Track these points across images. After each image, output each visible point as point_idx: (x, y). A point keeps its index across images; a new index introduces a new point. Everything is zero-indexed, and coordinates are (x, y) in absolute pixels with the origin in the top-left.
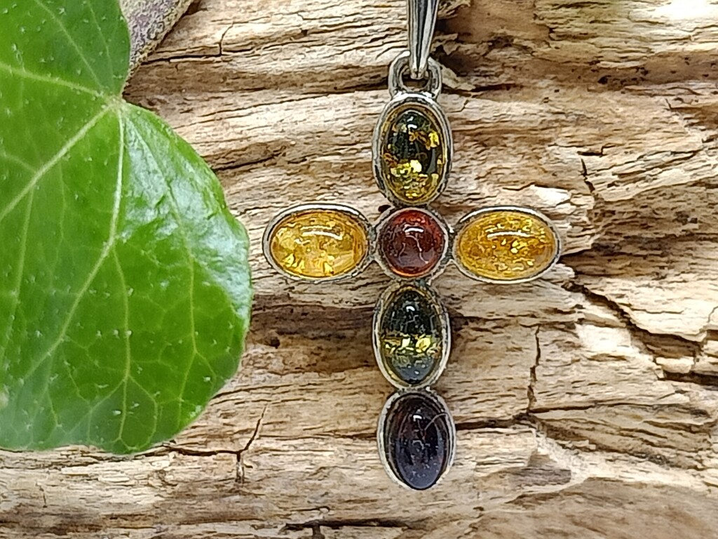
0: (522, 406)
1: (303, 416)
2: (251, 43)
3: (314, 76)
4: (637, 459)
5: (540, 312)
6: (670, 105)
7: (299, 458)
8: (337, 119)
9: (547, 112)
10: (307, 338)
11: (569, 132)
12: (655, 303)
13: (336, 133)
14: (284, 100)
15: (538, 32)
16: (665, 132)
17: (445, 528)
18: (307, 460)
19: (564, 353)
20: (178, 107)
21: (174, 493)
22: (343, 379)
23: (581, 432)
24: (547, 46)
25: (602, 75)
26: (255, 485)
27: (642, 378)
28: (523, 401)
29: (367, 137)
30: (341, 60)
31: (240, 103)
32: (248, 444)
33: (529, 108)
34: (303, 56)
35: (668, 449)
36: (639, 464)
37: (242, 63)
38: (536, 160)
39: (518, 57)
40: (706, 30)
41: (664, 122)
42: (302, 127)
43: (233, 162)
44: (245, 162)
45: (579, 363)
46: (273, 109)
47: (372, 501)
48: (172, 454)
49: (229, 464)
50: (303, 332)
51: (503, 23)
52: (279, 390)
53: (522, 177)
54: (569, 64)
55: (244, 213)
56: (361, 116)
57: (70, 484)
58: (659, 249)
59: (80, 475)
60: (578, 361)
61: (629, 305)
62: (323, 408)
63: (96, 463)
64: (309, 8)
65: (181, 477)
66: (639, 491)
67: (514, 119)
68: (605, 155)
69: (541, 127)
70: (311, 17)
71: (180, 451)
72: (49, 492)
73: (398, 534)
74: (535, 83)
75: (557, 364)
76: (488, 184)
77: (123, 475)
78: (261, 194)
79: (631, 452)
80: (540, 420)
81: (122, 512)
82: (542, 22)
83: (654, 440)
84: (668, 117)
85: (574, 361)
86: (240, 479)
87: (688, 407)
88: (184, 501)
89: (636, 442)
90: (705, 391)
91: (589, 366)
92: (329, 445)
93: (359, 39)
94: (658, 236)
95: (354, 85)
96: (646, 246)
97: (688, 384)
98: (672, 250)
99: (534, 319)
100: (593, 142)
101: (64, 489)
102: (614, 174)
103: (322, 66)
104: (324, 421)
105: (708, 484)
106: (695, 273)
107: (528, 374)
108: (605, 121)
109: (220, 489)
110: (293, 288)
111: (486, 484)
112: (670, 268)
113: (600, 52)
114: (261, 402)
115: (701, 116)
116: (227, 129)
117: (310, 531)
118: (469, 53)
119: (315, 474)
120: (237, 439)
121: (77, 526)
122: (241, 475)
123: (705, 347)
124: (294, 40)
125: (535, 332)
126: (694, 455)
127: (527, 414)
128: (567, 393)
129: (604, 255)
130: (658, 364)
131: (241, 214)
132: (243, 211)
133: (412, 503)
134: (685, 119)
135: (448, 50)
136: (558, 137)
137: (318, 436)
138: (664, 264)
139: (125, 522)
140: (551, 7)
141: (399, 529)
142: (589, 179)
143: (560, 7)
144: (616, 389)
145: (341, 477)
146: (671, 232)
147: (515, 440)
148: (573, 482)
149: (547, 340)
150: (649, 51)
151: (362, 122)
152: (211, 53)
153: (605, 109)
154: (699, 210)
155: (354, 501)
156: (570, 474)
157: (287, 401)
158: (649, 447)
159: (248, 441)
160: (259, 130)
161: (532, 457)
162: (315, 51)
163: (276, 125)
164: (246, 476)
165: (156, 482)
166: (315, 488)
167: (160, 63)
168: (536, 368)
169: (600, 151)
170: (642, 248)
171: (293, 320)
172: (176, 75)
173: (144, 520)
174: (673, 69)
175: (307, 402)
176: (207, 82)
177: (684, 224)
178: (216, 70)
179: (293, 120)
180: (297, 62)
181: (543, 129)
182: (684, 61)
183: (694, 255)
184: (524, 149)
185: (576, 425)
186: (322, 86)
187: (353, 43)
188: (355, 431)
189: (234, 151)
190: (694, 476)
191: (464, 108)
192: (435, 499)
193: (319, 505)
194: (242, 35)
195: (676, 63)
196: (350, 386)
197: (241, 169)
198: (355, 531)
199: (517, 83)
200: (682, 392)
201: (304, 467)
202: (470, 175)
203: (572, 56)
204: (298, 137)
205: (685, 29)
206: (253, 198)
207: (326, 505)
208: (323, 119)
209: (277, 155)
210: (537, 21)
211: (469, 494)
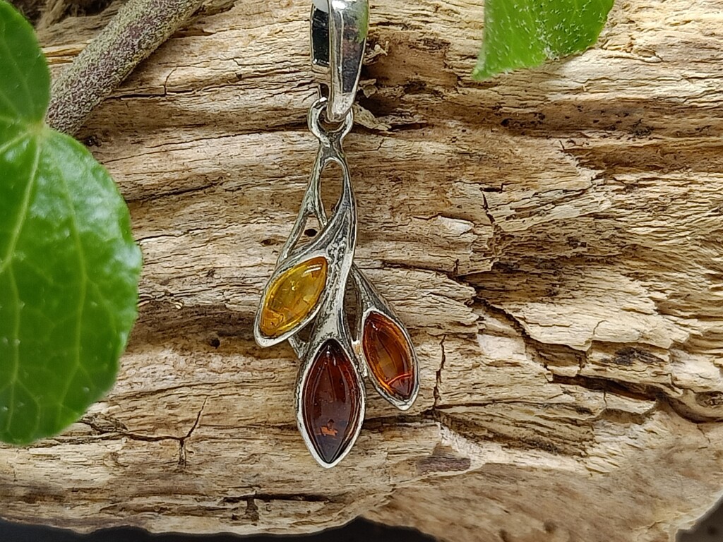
0: (429, 404)
1: (238, 408)
2: (191, 86)
3: (248, 116)
4: (529, 446)
5: (445, 324)
6: (563, 147)
7: (233, 445)
8: (267, 155)
9: (455, 152)
10: (244, 339)
11: (473, 171)
12: (547, 318)
13: (266, 166)
14: (222, 135)
15: (448, 79)
16: (558, 171)
17: (362, 501)
18: (240, 447)
19: (466, 360)
20: (129, 139)
21: (126, 472)
22: (273, 378)
23: (481, 422)
24: (455, 92)
25: (504, 118)
26: (196, 467)
27: (534, 382)
28: (429, 400)
29: (294, 170)
30: (271, 102)
31: (183, 137)
32: (190, 432)
33: (438, 148)
34: (238, 98)
35: (555, 439)
36: (530, 451)
37: (184, 103)
38: (444, 194)
39: (430, 99)
40: (597, 82)
41: (557, 163)
42: (236, 161)
43: (177, 189)
44: (187, 189)
45: (479, 368)
46: (212, 143)
47: (297, 481)
48: (124, 439)
49: (174, 449)
50: (240, 334)
51: (415, 69)
52: (217, 386)
53: (430, 208)
54: (475, 108)
55: (187, 233)
56: (288, 153)
57: (36, 462)
58: (553, 269)
59: (45, 455)
60: (479, 366)
61: (524, 319)
62: (255, 402)
63: (59, 445)
64: (243, 55)
65: (131, 460)
66: (531, 473)
67: (424, 158)
68: (504, 191)
69: (448, 166)
70: (245, 63)
71: (132, 437)
72: (18, 470)
73: (321, 507)
74: (445, 123)
75: (460, 369)
76: (401, 213)
77: (82, 456)
78: (201, 217)
79: (524, 440)
80: (446, 414)
81: (81, 486)
82: (451, 71)
83: (545, 431)
84: (562, 159)
85: (474, 367)
86: (182, 462)
87: (574, 405)
88: (134, 479)
89: (528, 431)
90: (589, 392)
91: (488, 371)
92: (261, 434)
93: (287, 84)
94: (551, 257)
95: (283, 124)
96: (541, 265)
97: (574, 386)
98: (564, 269)
99: (440, 330)
100: (495, 179)
101: (31, 467)
102: (511, 209)
103: (254, 107)
104: (257, 413)
105: (590, 470)
106: (583, 290)
107: (435, 377)
108: (505, 161)
109: (166, 469)
110: (229, 300)
111: (396, 470)
112: (561, 286)
113: (502, 99)
114: (202, 397)
115: (591, 155)
116: (171, 160)
117: (245, 503)
118: (386, 95)
119: (248, 459)
120: (181, 427)
121: (44, 496)
122: (184, 458)
123: (590, 356)
124: (230, 83)
125: (440, 341)
126: (578, 444)
127: (433, 409)
128: (468, 393)
129: (504, 273)
130: (548, 370)
131: (185, 233)
132: (185, 231)
133: (332, 484)
134: (577, 159)
135: (367, 94)
136: (463, 175)
137: (250, 427)
138: (557, 282)
139: (84, 494)
140: (459, 58)
141: (322, 503)
142: (489, 213)
143: (467, 58)
144: (512, 390)
145: (270, 462)
146: (562, 254)
147: (422, 432)
148: (472, 469)
149: (451, 348)
150: (546, 99)
151: (289, 158)
152: (157, 93)
153: (505, 150)
154: (588, 236)
155: (282, 481)
156: (470, 462)
157: (224, 395)
158: (540, 436)
159: (190, 429)
160: (199, 163)
161: (436, 447)
162: (248, 94)
163: (213, 159)
164: (187, 460)
165: (110, 463)
166: (247, 470)
167: (112, 101)
168: (442, 372)
169: (500, 187)
170: (537, 267)
171: (231, 324)
172: (127, 111)
173: (101, 493)
174: (568, 115)
175: (241, 396)
176: (154, 118)
177: (575, 248)
178: (162, 108)
179: (230, 154)
180: (232, 103)
181: (449, 168)
182: (577, 108)
183: (583, 274)
184: (433, 184)
185: (476, 417)
186: (255, 124)
187: (282, 87)
188: (283, 422)
189: (177, 180)
190: (578, 461)
191: (380, 147)
192: (352, 481)
193: (252, 484)
194: (185, 78)
195: (570, 110)
196: (279, 384)
197: (184, 195)
198: (284, 504)
199: (430, 122)
200: (569, 393)
201: (237, 454)
202: (385, 206)
203: (477, 101)
204: (233, 170)
205: (578, 80)
206: (195, 220)
207: (258, 484)
208: (255, 154)
209: (215, 184)
210: (447, 70)
211: (381, 478)
